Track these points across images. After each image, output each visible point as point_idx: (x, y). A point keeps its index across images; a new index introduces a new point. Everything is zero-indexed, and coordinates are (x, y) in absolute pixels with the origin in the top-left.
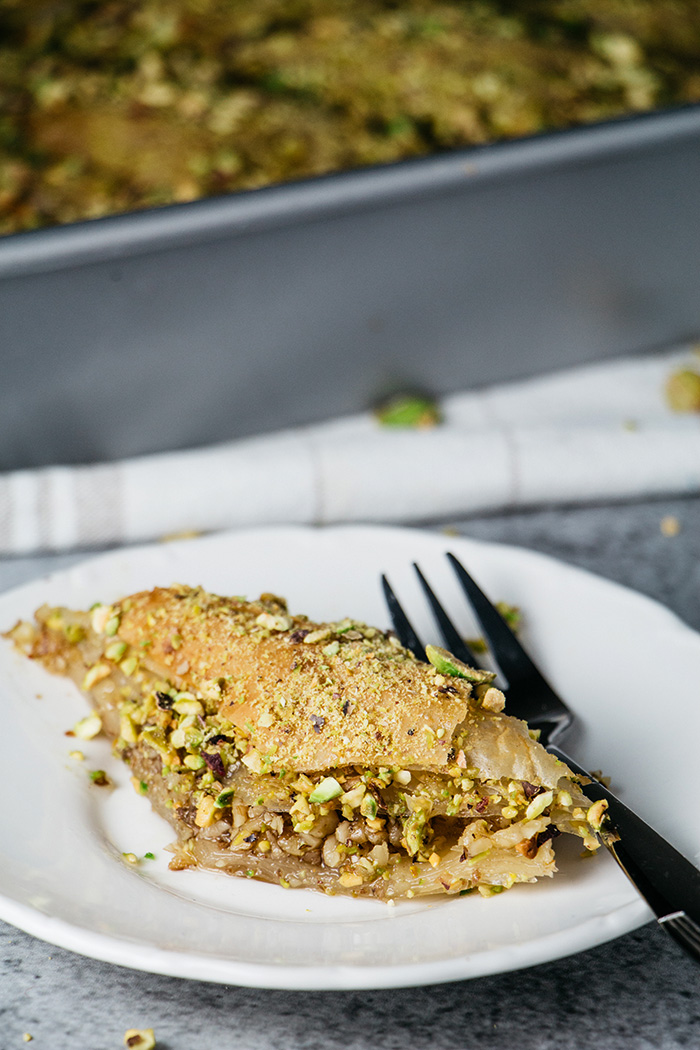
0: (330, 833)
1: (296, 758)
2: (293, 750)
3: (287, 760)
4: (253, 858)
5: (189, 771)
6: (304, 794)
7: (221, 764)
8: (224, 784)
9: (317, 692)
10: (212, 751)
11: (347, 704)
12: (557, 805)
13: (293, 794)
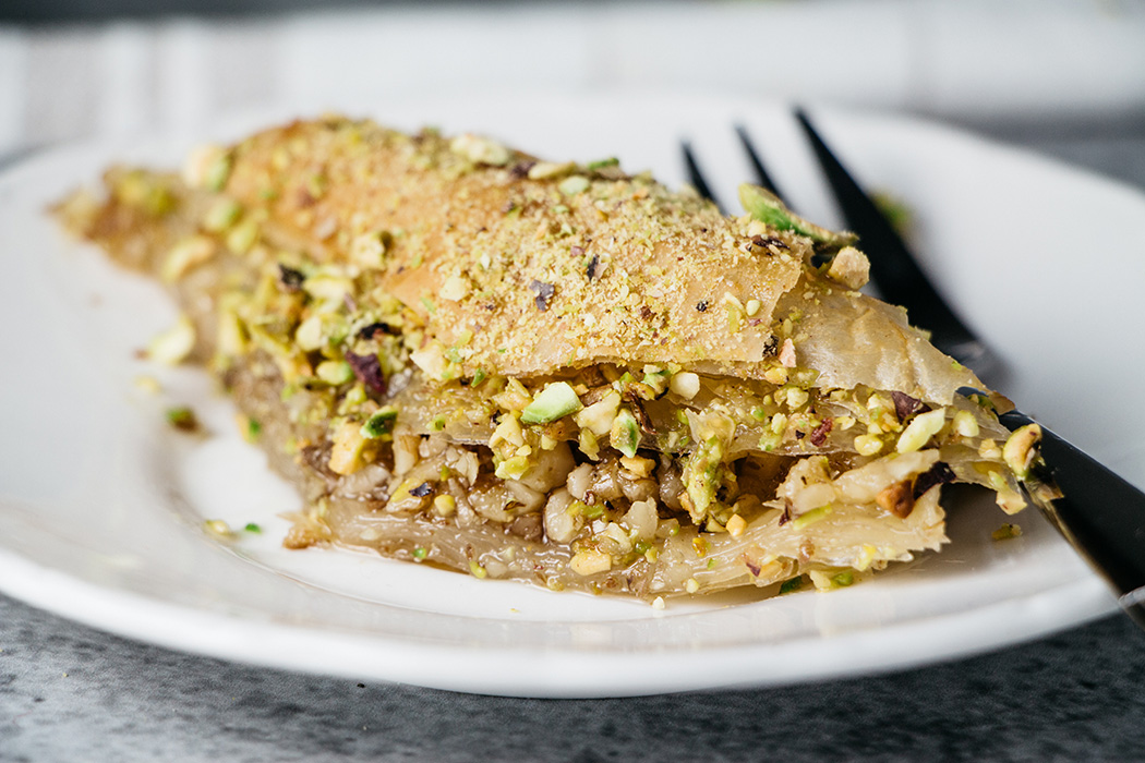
0: (558, 485)
1: (503, 351)
2: (499, 338)
3: (486, 354)
4: (426, 525)
5: (323, 387)
6: (514, 414)
7: (379, 372)
8: (379, 403)
9: (546, 246)
10: (364, 349)
11: (595, 262)
12: (951, 436)
13: (496, 414)
